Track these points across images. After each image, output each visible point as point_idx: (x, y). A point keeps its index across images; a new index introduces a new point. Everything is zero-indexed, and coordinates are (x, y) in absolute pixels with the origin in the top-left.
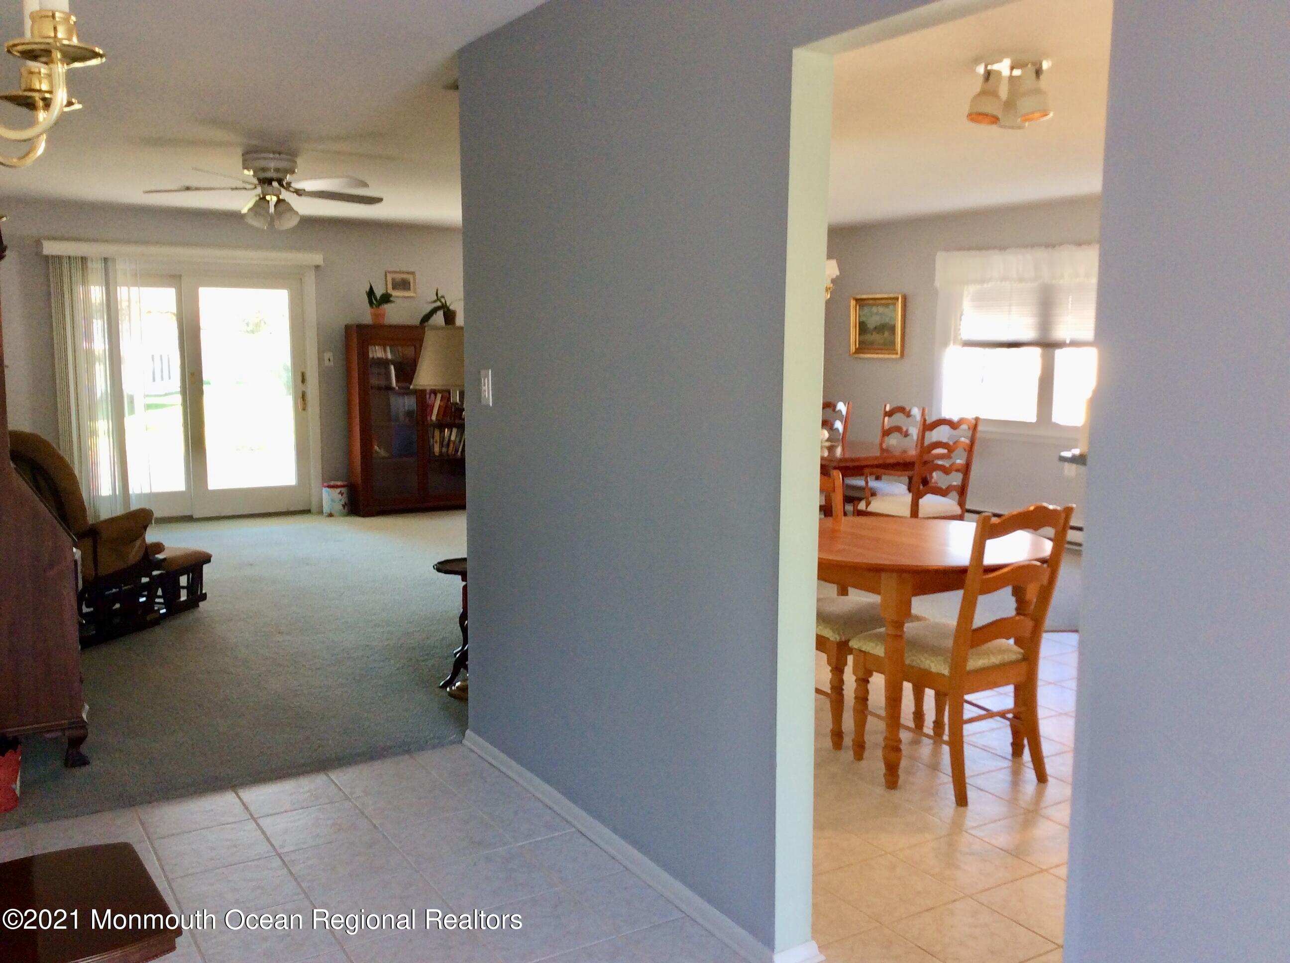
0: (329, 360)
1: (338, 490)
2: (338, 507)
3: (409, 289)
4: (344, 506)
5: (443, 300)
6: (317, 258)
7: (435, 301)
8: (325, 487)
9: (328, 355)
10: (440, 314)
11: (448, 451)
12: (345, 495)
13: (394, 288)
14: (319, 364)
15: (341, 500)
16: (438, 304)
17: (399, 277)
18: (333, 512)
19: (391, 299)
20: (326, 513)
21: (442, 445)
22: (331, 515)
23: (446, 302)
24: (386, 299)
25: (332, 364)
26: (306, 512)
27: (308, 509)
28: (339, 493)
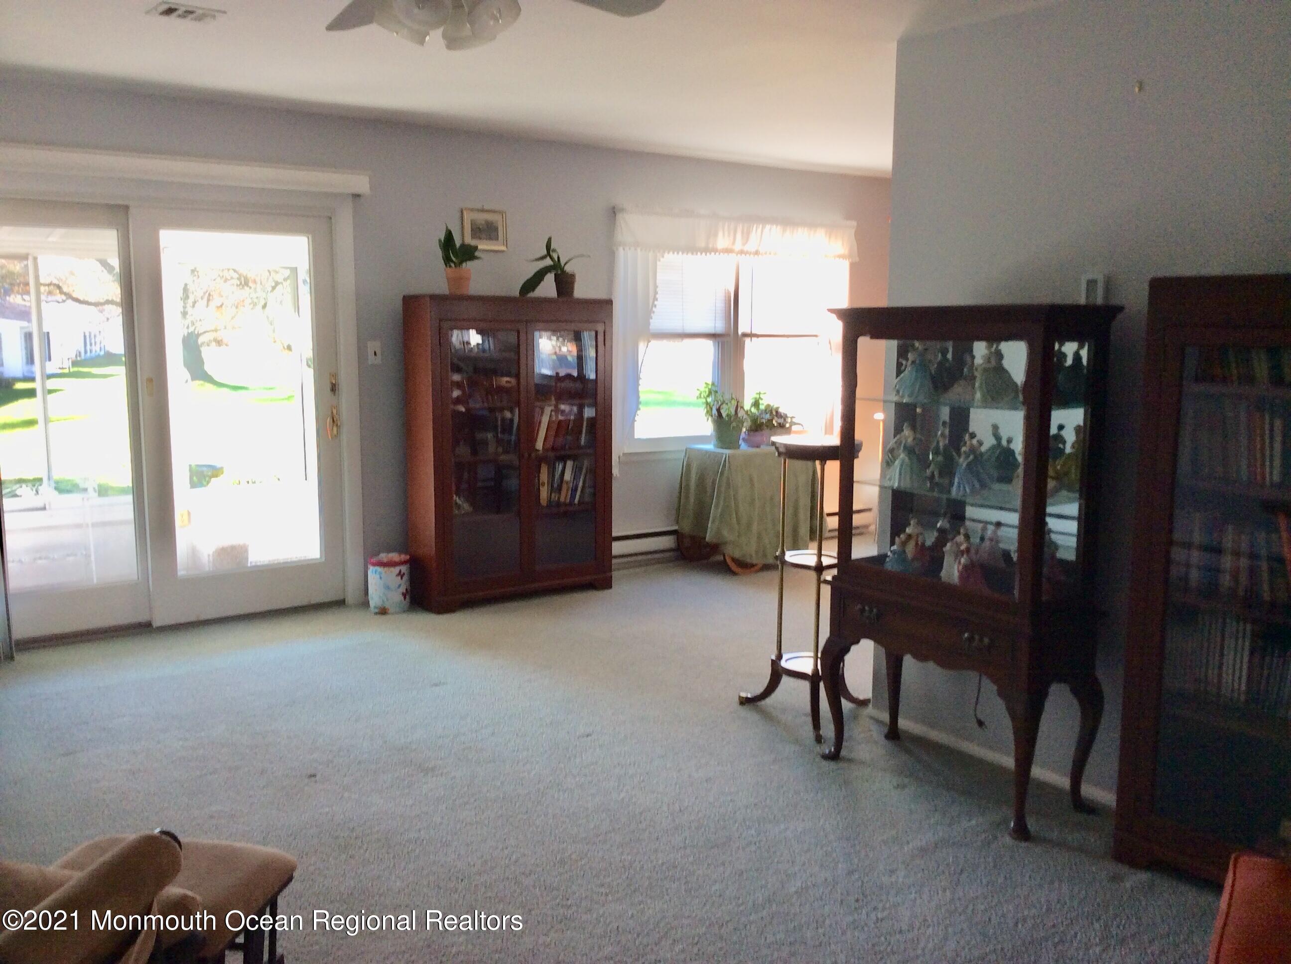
0: (375, 354)
1: (396, 570)
2: (396, 597)
3: (497, 239)
4: (404, 595)
5: (555, 256)
6: (360, 183)
7: (543, 258)
8: (374, 564)
9: (374, 345)
10: (550, 278)
11: (559, 498)
12: (405, 578)
13: (474, 236)
14: (360, 363)
15: (400, 586)
16: (548, 262)
17: (482, 218)
18: (387, 605)
19: (477, 254)
20: (375, 607)
21: (552, 489)
22: (383, 612)
23: (558, 258)
24: (468, 253)
25: (378, 360)
26: (340, 604)
27: (342, 598)
28: (398, 575)
